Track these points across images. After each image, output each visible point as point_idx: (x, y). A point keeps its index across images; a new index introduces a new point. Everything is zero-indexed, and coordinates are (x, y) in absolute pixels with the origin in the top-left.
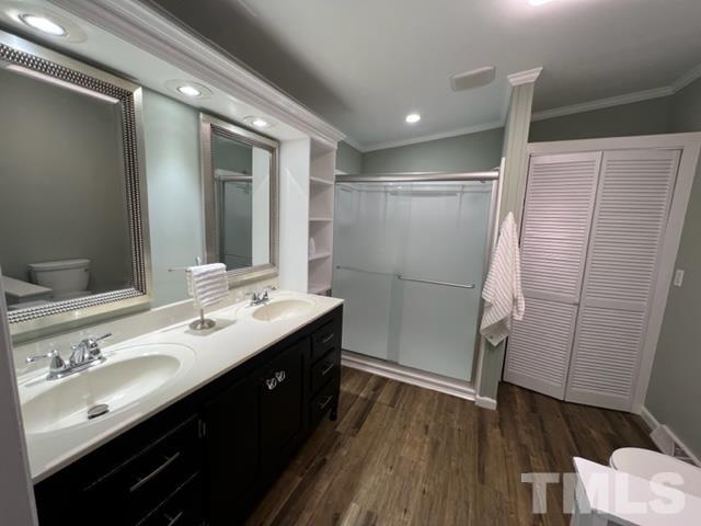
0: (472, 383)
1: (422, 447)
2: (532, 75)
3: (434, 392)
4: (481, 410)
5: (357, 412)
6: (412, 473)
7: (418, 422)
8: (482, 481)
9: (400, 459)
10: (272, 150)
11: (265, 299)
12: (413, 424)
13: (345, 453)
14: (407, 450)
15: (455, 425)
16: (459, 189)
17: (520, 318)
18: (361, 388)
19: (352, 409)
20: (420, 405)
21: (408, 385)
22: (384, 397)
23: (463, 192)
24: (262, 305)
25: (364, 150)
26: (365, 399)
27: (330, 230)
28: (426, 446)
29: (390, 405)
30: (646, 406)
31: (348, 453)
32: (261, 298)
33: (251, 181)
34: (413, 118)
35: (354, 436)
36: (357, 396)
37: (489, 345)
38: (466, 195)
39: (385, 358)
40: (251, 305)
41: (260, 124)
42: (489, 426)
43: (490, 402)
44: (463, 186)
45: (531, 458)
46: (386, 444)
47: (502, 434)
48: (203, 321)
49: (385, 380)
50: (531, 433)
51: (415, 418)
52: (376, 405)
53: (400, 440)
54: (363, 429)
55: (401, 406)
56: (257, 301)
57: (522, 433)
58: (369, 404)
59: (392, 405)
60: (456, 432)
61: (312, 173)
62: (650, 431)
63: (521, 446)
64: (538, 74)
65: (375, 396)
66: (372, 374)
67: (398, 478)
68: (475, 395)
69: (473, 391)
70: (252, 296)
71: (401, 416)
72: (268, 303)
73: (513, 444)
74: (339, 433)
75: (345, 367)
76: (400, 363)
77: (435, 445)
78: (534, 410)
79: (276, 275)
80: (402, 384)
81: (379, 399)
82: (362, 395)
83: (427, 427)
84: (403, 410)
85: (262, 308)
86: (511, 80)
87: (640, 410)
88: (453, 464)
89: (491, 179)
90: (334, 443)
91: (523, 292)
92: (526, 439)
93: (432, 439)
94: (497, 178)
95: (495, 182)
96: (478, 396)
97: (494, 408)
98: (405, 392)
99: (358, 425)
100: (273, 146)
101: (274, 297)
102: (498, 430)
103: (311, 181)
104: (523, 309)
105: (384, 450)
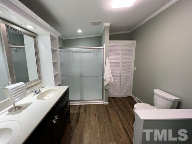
0: (102, 99)
1: (96, 120)
2: (108, 24)
3: (94, 104)
4: (106, 105)
5: (76, 118)
6: (96, 128)
7: (93, 114)
8: (111, 122)
9: (92, 125)
10: (34, 37)
11: (39, 92)
12: (92, 115)
13: (76, 131)
14: (93, 122)
15: (101, 111)
16: (92, 51)
17: (112, 82)
18: (75, 110)
19: (74, 117)
20: (92, 109)
21: (87, 105)
22: (82, 111)
23: (93, 52)
24: (39, 94)
25: (64, 39)
26: (77, 113)
27: (59, 64)
28: (97, 119)
29: (84, 112)
30: (132, 94)
31: (77, 131)
32: (38, 91)
33: (24, 48)
34: (80, 31)
35: (77, 125)
36: (74, 113)
37: (106, 89)
38: (94, 53)
39: (80, 99)
40: (34, 95)
41: (30, 27)
42: (108, 109)
43: (107, 103)
44: (93, 50)
45: (118, 112)
46: (87, 123)
47: (111, 109)
48: (15, 107)
49: (81, 105)
50: (116, 107)
51: (92, 113)
52: (80, 114)
53: (90, 121)
54: (79, 122)
55: (87, 111)
56: (36, 93)
57: (115, 107)
58: (79, 114)
59: (85, 112)
60: (102, 113)
61: (52, 46)
62: (134, 99)
63: (116, 111)
64: (110, 24)
65: (80, 111)
66: (77, 105)
67: (93, 131)
68: (103, 102)
69: (103, 101)
70: (34, 91)
71: (88, 114)
72: (41, 93)
73: (114, 111)
74: (72, 126)
75: (71, 105)
76: (84, 99)
77: (99, 118)
78: (115, 102)
79: (41, 82)
80: (86, 105)
81: (81, 112)
82: (75, 112)
83: (95, 114)
84: (88, 112)
85: (39, 95)
86: (105, 25)
87: (132, 95)
88: (104, 121)
89: (102, 49)
90: (72, 129)
91: (112, 75)
92: (116, 109)
93: (97, 117)
94: (103, 49)
95: (103, 50)
96: (104, 102)
97: (108, 104)
98: (87, 107)
99: (77, 121)
100: (34, 35)
101: (43, 90)
102: (110, 109)
103: (52, 49)
104: (112, 80)
105: (87, 125)
